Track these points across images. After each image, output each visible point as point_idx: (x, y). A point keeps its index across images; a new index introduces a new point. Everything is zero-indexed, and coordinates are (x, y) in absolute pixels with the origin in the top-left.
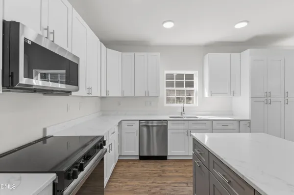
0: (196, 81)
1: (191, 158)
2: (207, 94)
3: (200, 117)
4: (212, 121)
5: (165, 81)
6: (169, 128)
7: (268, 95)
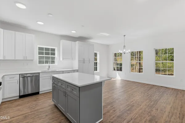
0: (56, 52)
1: (51, 91)
2: (61, 59)
3: (57, 70)
4: (63, 71)
5: (38, 51)
6: (40, 76)
7: (84, 60)
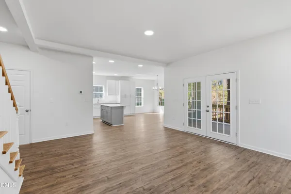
0: (103, 89)
7: (126, 95)
